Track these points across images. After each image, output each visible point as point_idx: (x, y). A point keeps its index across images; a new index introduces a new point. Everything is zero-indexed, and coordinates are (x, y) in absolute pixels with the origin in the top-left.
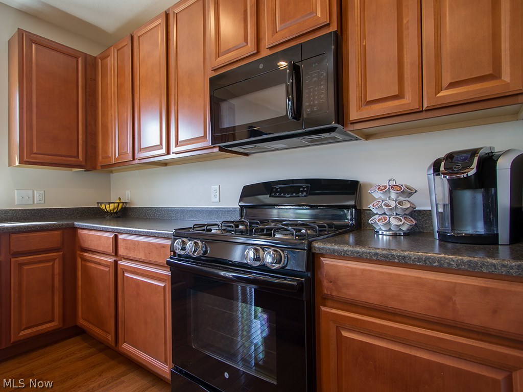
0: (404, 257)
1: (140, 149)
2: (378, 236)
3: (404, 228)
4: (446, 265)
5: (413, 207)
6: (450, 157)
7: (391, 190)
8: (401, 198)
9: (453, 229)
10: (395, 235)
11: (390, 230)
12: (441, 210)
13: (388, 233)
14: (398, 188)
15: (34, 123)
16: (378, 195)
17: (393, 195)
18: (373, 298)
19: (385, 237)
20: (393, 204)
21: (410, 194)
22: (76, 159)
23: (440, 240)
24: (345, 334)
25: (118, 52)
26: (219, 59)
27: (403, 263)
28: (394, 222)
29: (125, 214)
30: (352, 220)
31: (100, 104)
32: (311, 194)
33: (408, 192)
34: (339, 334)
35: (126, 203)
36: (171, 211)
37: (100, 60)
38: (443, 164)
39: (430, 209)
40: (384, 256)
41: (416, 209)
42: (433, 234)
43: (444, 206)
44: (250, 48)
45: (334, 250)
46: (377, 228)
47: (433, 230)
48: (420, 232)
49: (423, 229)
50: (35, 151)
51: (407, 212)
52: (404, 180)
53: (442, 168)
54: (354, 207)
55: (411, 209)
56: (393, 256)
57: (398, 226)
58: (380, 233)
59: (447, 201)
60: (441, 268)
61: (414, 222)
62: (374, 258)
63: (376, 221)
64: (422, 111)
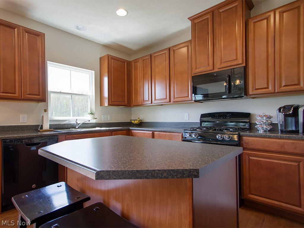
0: (270, 136)
1: (155, 100)
2: (259, 131)
3: (268, 129)
4: (282, 137)
5: (271, 122)
6: (284, 107)
7: (264, 117)
8: (267, 119)
9: (285, 129)
10: (265, 131)
11: (263, 129)
12: (281, 123)
13: (262, 130)
14: (266, 116)
15: (112, 89)
16: (259, 118)
17: (264, 118)
18: (260, 147)
19: (261, 132)
20: (265, 121)
21: (271, 118)
22: (124, 103)
23: (281, 132)
24: (251, 158)
25: (144, 61)
26: (196, 70)
27: (270, 137)
28: (265, 127)
29: (141, 124)
30: (248, 126)
31: (133, 81)
32: (231, 117)
33: (270, 117)
34: (249, 158)
35: (141, 120)
36: (166, 124)
37: (133, 63)
38: (282, 109)
39: (277, 123)
40: (264, 136)
41: (273, 123)
42: (279, 131)
43: (282, 122)
44: (211, 68)
45: (247, 135)
46: (259, 129)
47: (278, 130)
48: (274, 130)
49: (275, 129)
50: (113, 100)
51: (269, 124)
52: (268, 113)
53: (281, 111)
54: (249, 122)
55: (271, 123)
56: (267, 136)
57: (266, 128)
58: (260, 130)
59: (283, 120)
60: (281, 138)
61: (272, 127)
62: (261, 136)
63: (258, 127)
64: (275, 93)
